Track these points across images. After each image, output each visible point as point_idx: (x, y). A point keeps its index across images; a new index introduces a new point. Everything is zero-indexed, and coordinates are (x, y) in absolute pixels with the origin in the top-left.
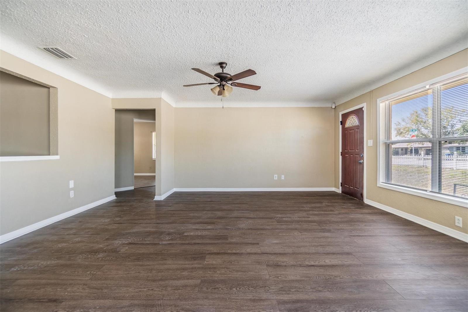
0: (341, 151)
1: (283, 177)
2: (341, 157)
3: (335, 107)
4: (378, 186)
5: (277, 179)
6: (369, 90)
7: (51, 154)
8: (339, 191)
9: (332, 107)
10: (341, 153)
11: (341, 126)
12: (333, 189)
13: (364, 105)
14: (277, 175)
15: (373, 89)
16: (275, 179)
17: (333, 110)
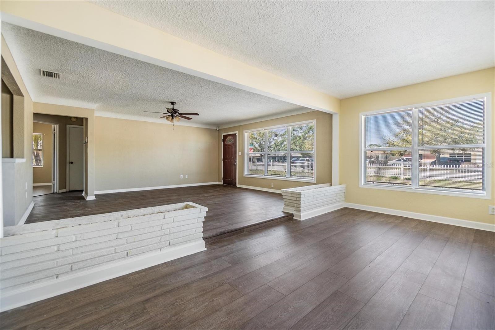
0: (222, 158)
1: (186, 177)
2: (222, 162)
3: (219, 130)
4: (244, 176)
5: (182, 178)
6: (239, 125)
7: (14, 157)
8: (222, 183)
9: (216, 130)
10: (223, 159)
11: (222, 142)
12: (217, 183)
13: (237, 132)
14: (182, 175)
15: (241, 125)
16: (181, 178)
17: (217, 131)
